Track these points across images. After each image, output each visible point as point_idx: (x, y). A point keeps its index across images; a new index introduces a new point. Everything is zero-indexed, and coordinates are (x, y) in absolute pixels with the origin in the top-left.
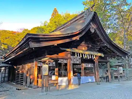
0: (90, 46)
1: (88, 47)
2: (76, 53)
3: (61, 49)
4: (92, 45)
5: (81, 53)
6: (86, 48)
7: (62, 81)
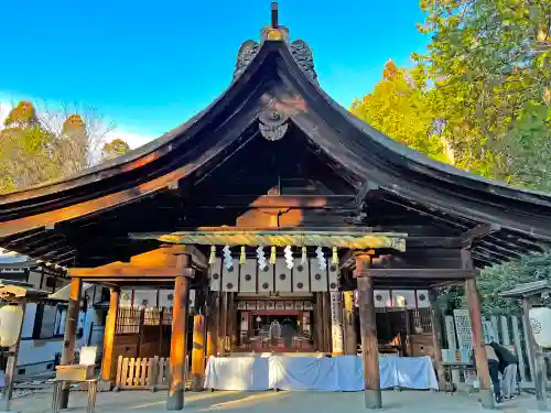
0: (320, 203)
1: (306, 210)
2: (213, 249)
3: (134, 237)
4: (329, 199)
5: (246, 246)
6: (296, 217)
7: (225, 369)
